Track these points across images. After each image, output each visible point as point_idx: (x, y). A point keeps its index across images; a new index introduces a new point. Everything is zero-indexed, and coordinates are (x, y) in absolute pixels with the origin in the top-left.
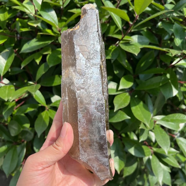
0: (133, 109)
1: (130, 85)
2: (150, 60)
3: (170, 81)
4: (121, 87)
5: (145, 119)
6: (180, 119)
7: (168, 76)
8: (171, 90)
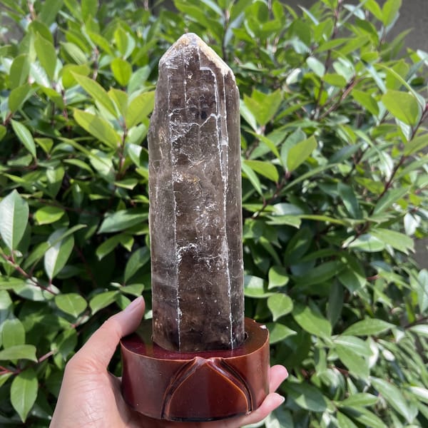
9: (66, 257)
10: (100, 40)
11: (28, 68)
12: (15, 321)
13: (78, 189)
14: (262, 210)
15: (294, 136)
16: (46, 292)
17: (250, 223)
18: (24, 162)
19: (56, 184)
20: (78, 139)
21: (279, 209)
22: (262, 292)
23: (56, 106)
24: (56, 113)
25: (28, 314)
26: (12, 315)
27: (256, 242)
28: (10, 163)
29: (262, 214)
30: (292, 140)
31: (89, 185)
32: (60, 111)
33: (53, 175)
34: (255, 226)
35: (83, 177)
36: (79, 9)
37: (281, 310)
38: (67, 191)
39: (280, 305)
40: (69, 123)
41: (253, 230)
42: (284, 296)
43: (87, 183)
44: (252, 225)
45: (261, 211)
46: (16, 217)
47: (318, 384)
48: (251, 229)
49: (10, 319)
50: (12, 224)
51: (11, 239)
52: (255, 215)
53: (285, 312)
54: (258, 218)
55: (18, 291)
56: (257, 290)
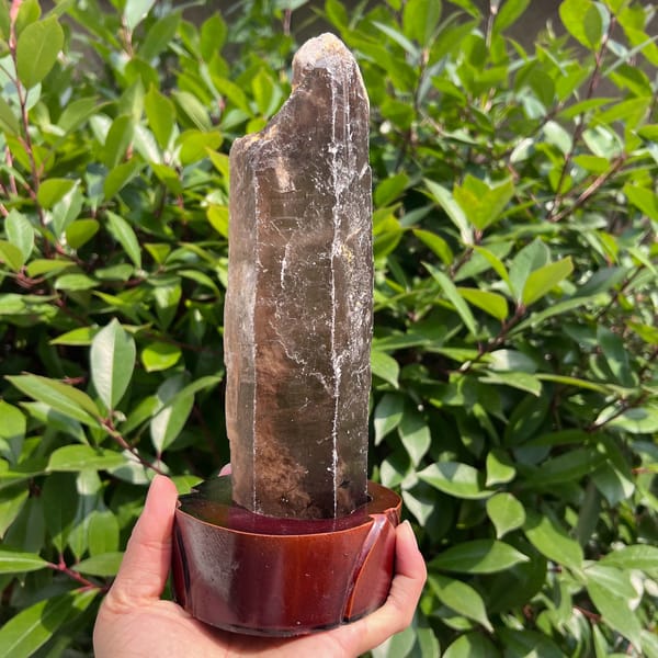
0: (531, 534)
1: (508, 474)
2: (536, 414)
3: (608, 461)
4: (490, 481)
5: (568, 560)
6: (647, 558)
7: (601, 448)
8: (617, 484)
9: (182, 420)
10: (231, 90)
11: (131, 132)
12: (107, 515)
13: (198, 317)
14: (476, 360)
15: (530, 250)
16: (150, 471)
17: (457, 380)
18: (120, 272)
19: (168, 309)
20: (203, 244)
21: (500, 359)
22: (476, 489)
23: (168, 190)
24: (167, 199)
25: (123, 503)
26: (101, 504)
27: (468, 411)
28: (100, 274)
29: (475, 366)
30: (526, 255)
31: (213, 310)
32: (173, 197)
33: (165, 295)
34: (465, 385)
35: (203, 297)
36: (197, 39)
37: (507, 522)
38: (183, 319)
39: (506, 513)
40: (187, 215)
41: (463, 391)
42: (510, 497)
43: (209, 306)
44: (460, 383)
45: (473, 361)
46: (117, 360)
47: (548, 631)
48: (459, 389)
49: (100, 510)
50: (111, 371)
51: (110, 394)
52: (464, 367)
53: (514, 526)
54: (469, 371)
55: (111, 470)
56: (468, 486)
